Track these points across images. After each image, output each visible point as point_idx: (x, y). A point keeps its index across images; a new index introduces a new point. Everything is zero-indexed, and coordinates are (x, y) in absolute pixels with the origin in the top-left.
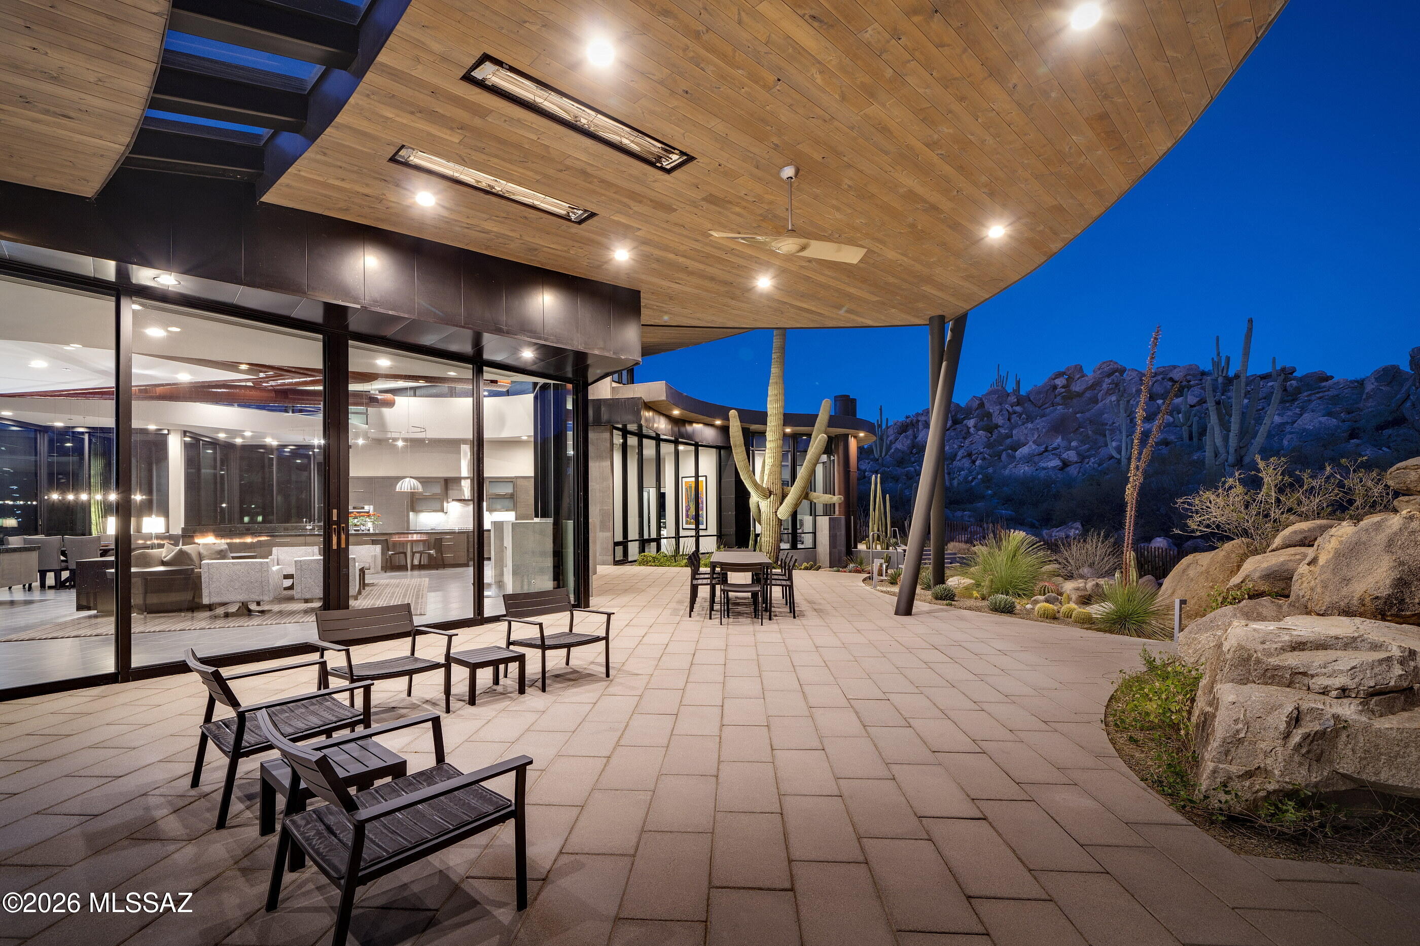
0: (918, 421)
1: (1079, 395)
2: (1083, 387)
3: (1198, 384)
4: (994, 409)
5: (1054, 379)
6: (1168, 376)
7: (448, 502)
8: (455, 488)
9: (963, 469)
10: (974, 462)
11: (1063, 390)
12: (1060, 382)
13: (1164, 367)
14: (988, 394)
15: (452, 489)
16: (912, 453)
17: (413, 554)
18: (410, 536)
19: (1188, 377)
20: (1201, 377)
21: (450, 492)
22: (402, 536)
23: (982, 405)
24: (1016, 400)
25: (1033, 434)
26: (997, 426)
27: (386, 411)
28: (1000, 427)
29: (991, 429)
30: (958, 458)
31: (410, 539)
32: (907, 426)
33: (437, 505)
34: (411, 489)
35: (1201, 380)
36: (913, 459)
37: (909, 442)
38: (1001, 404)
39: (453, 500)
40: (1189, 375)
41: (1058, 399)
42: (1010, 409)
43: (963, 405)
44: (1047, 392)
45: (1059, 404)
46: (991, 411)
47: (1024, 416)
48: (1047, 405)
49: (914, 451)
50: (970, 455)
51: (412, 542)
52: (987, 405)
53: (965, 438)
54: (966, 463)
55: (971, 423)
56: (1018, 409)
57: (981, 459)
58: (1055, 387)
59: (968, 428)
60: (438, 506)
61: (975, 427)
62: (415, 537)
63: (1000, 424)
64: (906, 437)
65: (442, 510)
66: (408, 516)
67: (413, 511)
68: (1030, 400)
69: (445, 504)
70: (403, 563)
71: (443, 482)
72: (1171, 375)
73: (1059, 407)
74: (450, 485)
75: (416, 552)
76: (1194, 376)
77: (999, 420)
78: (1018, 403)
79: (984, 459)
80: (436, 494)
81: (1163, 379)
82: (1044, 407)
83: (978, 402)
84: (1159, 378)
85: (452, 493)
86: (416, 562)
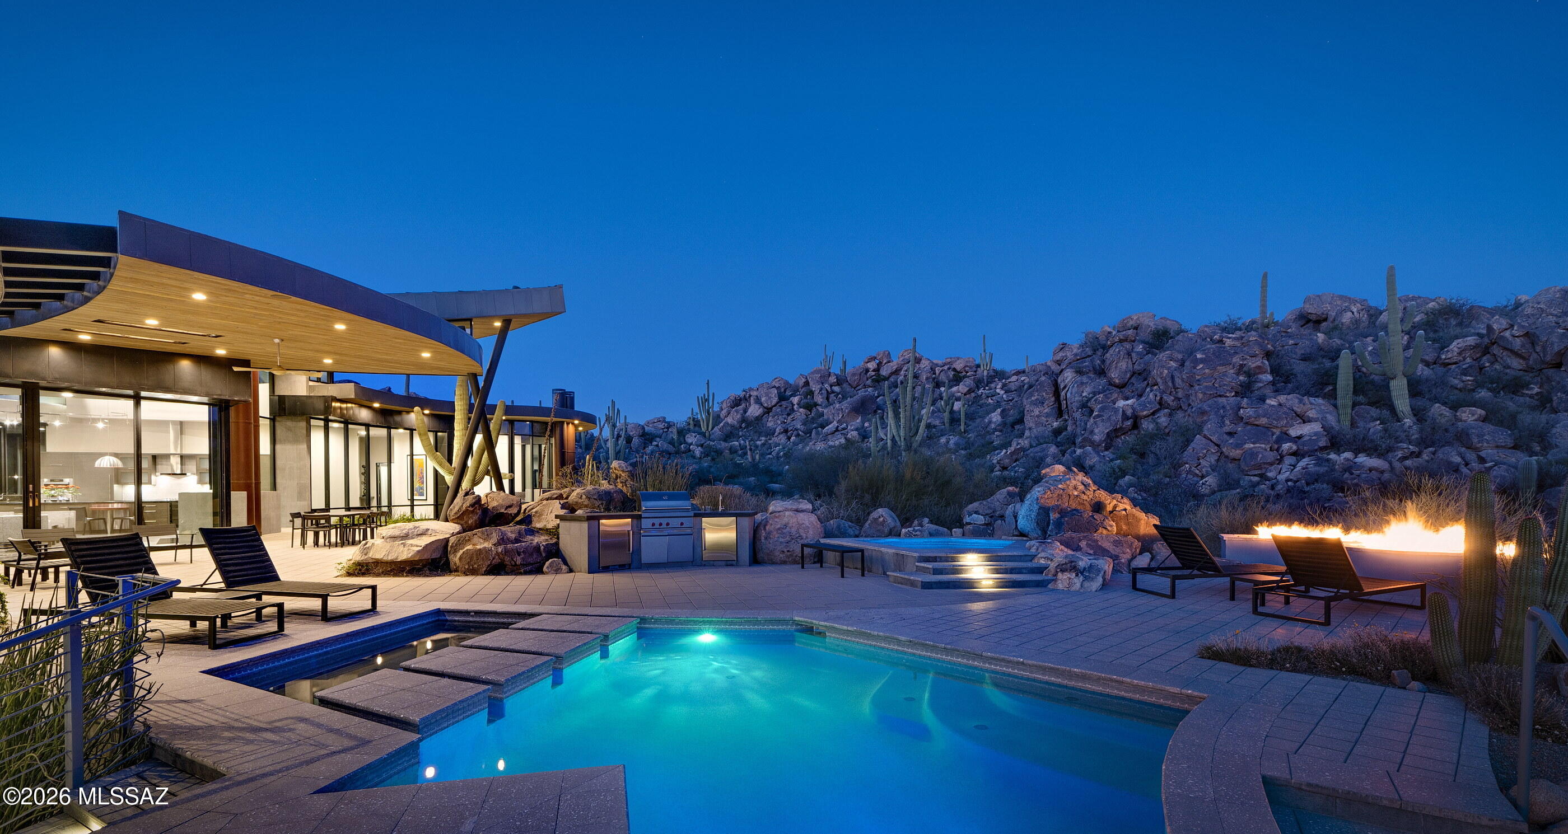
0: (750, 396)
1: (887, 379)
2: (889, 372)
3: (973, 375)
4: (815, 387)
5: (867, 363)
6: (952, 367)
7: (157, 475)
8: (164, 463)
9: (779, 445)
10: (789, 438)
11: (873, 373)
12: (872, 365)
13: (951, 358)
14: (812, 373)
15: (162, 464)
16: (741, 427)
17: (113, 519)
18: (111, 505)
19: (967, 369)
20: (975, 369)
21: (159, 467)
22: (102, 505)
23: (807, 383)
24: (835, 380)
25: (838, 414)
26: (816, 405)
28: (818, 405)
29: (810, 407)
30: (776, 434)
31: (110, 507)
32: (740, 400)
34: (111, 465)
35: (976, 371)
36: (740, 433)
37: (739, 416)
38: (822, 383)
39: (161, 474)
40: (967, 366)
41: (869, 382)
42: (829, 389)
43: (791, 382)
44: (860, 375)
45: (870, 387)
46: (813, 389)
47: (840, 396)
48: (860, 387)
49: (743, 425)
50: (786, 431)
51: (112, 510)
52: (811, 384)
53: (788, 415)
54: (783, 438)
55: (795, 400)
56: (836, 389)
57: (796, 436)
58: (867, 370)
59: (793, 405)
61: (798, 404)
62: (116, 506)
63: (820, 403)
64: (737, 412)
65: (149, 483)
66: (112, 488)
67: (118, 482)
68: (847, 381)
69: (153, 477)
70: (103, 528)
71: (150, 458)
72: (954, 366)
73: (870, 389)
74: (159, 461)
75: (116, 518)
76: (971, 367)
77: (819, 399)
78: (839, 383)
79: (798, 435)
81: (949, 369)
82: (858, 388)
83: (804, 380)
84: (946, 368)
85: (161, 467)
86: (117, 527)
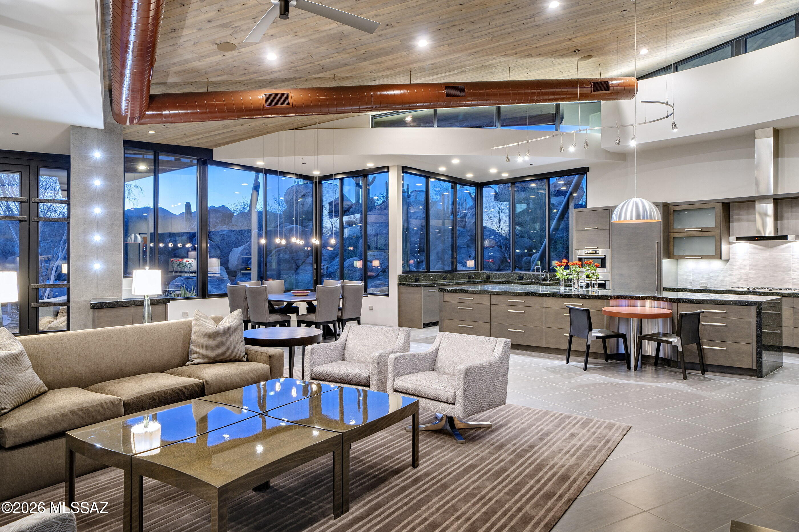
7: (730, 243)
8: (742, 217)
15: (739, 220)
17: (641, 338)
18: (639, 302)
21: (735, 226)
27: (625, 103)
33: (710, 248)
34: (638, 217)
39: (739, 239)
51: (641, 317)
60: (711, 250)
62: (651, 307)
65: (718, 256)
66: (660, 265)
67: (669, 255)
69: (724, 247)
71: (719, 208)
74: (733, 212)
80: (708, 230)
85: (737, 227)
